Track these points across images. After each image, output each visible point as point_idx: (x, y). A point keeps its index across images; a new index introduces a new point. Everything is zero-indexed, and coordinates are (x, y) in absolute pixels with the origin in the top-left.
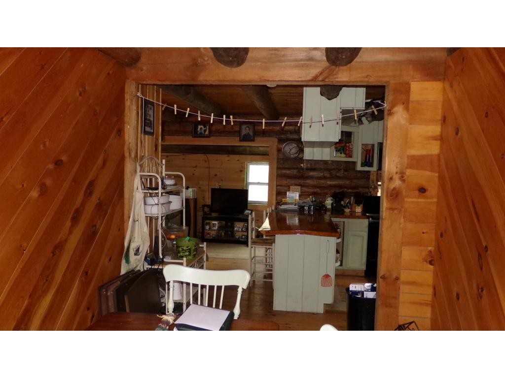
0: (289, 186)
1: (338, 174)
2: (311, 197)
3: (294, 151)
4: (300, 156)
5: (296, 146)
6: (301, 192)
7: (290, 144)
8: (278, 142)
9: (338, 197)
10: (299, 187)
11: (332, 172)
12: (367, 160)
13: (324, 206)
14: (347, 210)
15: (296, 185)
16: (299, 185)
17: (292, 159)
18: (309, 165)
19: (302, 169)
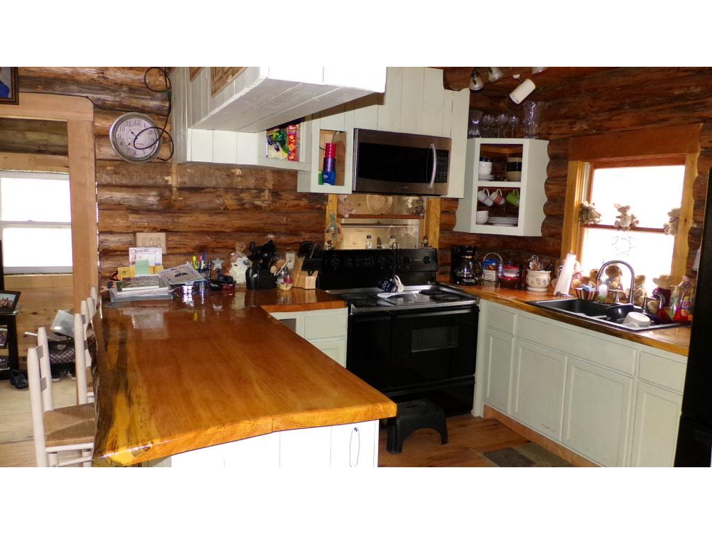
0: (134, 233)
1: (258, 203)
2: (194, 258)
3: (145, 139)
4: (165, 153)
5: (148, 125)
6: (168, 248)
7: (133, 120)
8: (95, 112)
9: (262, 257)
10: (162, 235)
11: (243, 195)
12: (329, 170)
13: (229, 280)
14: (285, 287)
15: (154, 230)
16: (162, 231)
17: (138, 160)
18: (186, 179)
19: (170, 188)
